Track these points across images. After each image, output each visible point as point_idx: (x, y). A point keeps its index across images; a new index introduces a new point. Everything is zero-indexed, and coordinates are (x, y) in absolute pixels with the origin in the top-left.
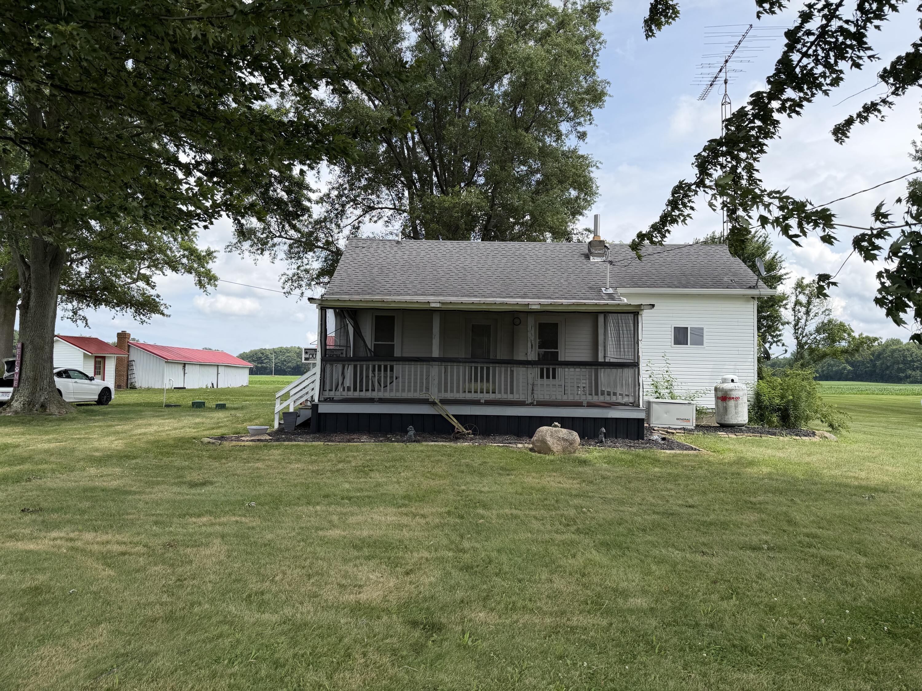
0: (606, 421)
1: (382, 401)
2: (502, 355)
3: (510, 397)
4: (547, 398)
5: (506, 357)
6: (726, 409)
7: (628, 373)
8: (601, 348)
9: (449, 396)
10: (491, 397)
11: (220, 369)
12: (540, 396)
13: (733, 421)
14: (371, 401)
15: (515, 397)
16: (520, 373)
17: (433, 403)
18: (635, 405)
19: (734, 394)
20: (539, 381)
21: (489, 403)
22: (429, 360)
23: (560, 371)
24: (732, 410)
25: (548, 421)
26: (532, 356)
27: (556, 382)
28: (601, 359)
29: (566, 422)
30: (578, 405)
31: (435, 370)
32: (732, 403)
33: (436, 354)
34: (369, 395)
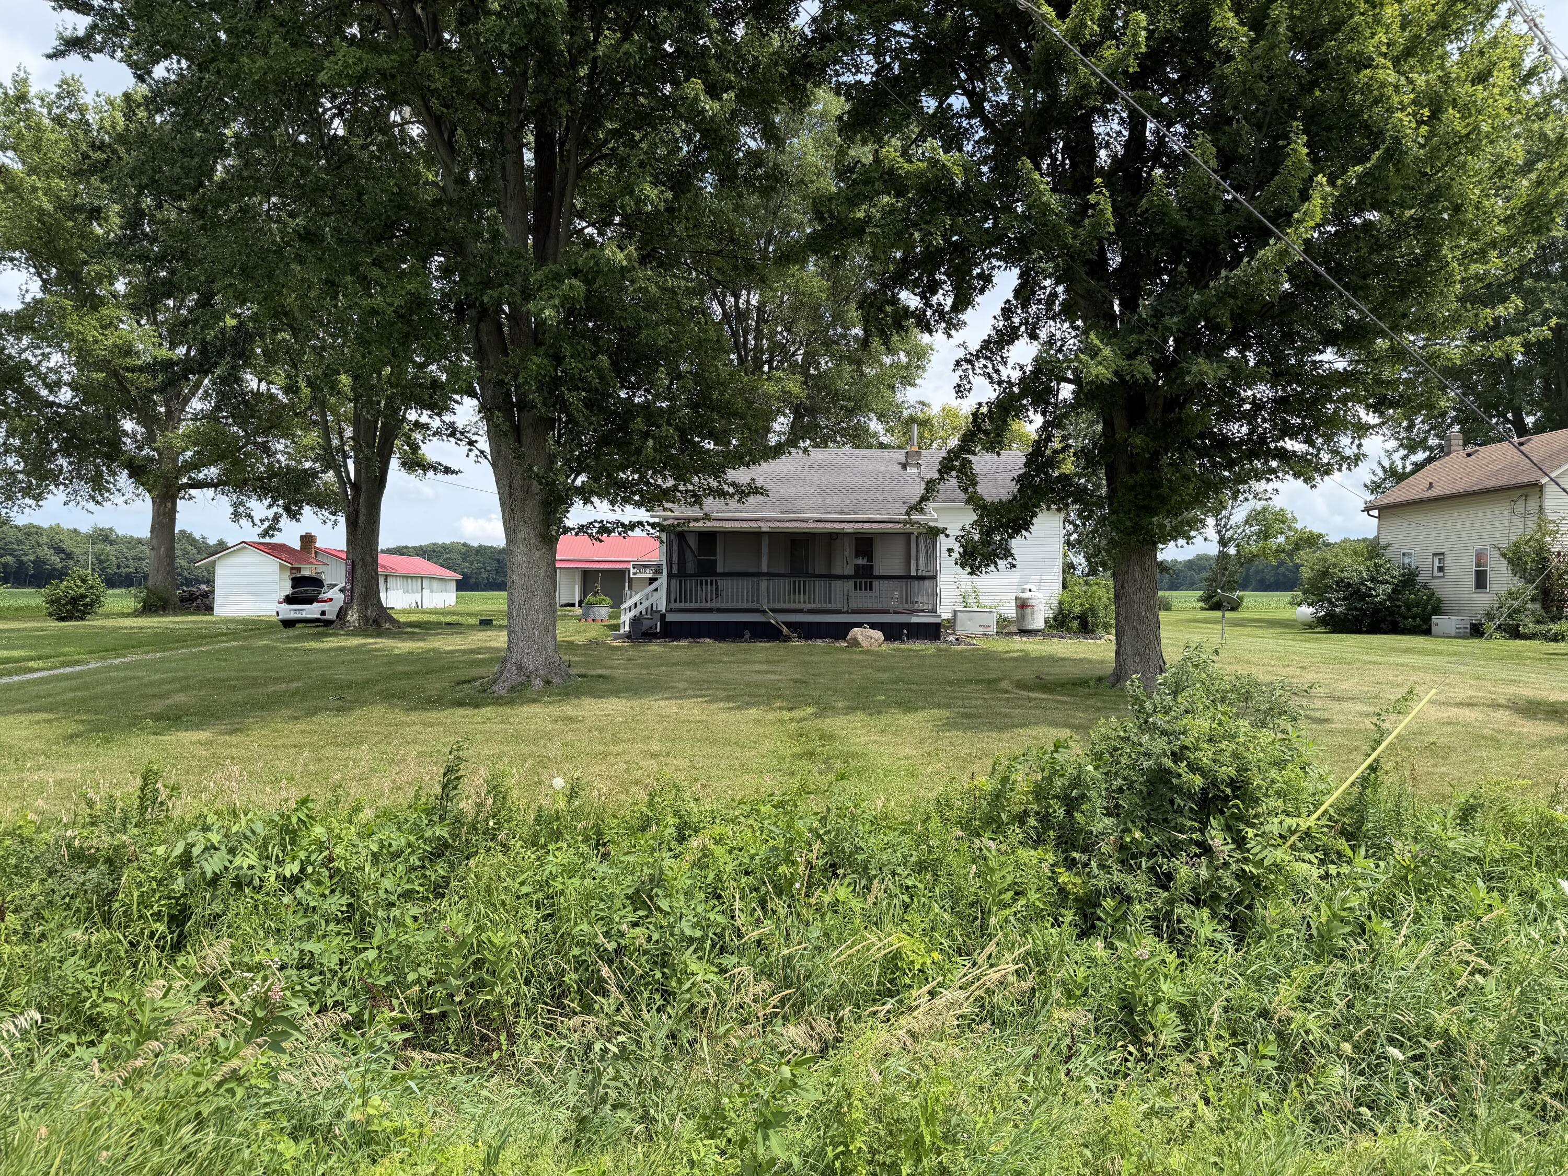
0: (909, 626)
1: (719, 610)
2: (820, 569)
3: (828, 606)
4: (860, 606)
5: (823, 572)
6: (1023, 616)
7: (927, 583)
8: (913, 562)
9: (777, 606)
10: (812, 606)
11: (426, 583)
12: (854, 605)
13: (1030, 627)
14: (710, 610)
15: (833, 606)
16: (837, 585)
17: (764, 612)
18: (934, 611)
19: (1031, 602)
20: (853, 593)
21: (811, 611)
22: (759, 575)
23: (876, 584)
24: (1029, 617)
25: (860, 625)
26: (849, 571)
27: (873, 594)
28: (913, 573)
29: (873, 626)
30: (886, 612)
31: (764, 584)
32: (1029, 610)
33: (765, 570)
34: (708, 605)
